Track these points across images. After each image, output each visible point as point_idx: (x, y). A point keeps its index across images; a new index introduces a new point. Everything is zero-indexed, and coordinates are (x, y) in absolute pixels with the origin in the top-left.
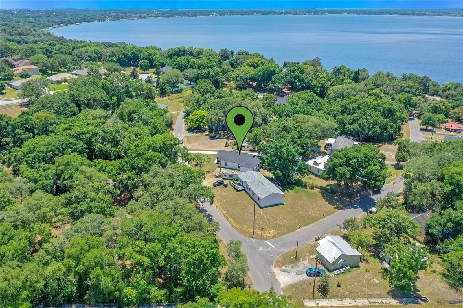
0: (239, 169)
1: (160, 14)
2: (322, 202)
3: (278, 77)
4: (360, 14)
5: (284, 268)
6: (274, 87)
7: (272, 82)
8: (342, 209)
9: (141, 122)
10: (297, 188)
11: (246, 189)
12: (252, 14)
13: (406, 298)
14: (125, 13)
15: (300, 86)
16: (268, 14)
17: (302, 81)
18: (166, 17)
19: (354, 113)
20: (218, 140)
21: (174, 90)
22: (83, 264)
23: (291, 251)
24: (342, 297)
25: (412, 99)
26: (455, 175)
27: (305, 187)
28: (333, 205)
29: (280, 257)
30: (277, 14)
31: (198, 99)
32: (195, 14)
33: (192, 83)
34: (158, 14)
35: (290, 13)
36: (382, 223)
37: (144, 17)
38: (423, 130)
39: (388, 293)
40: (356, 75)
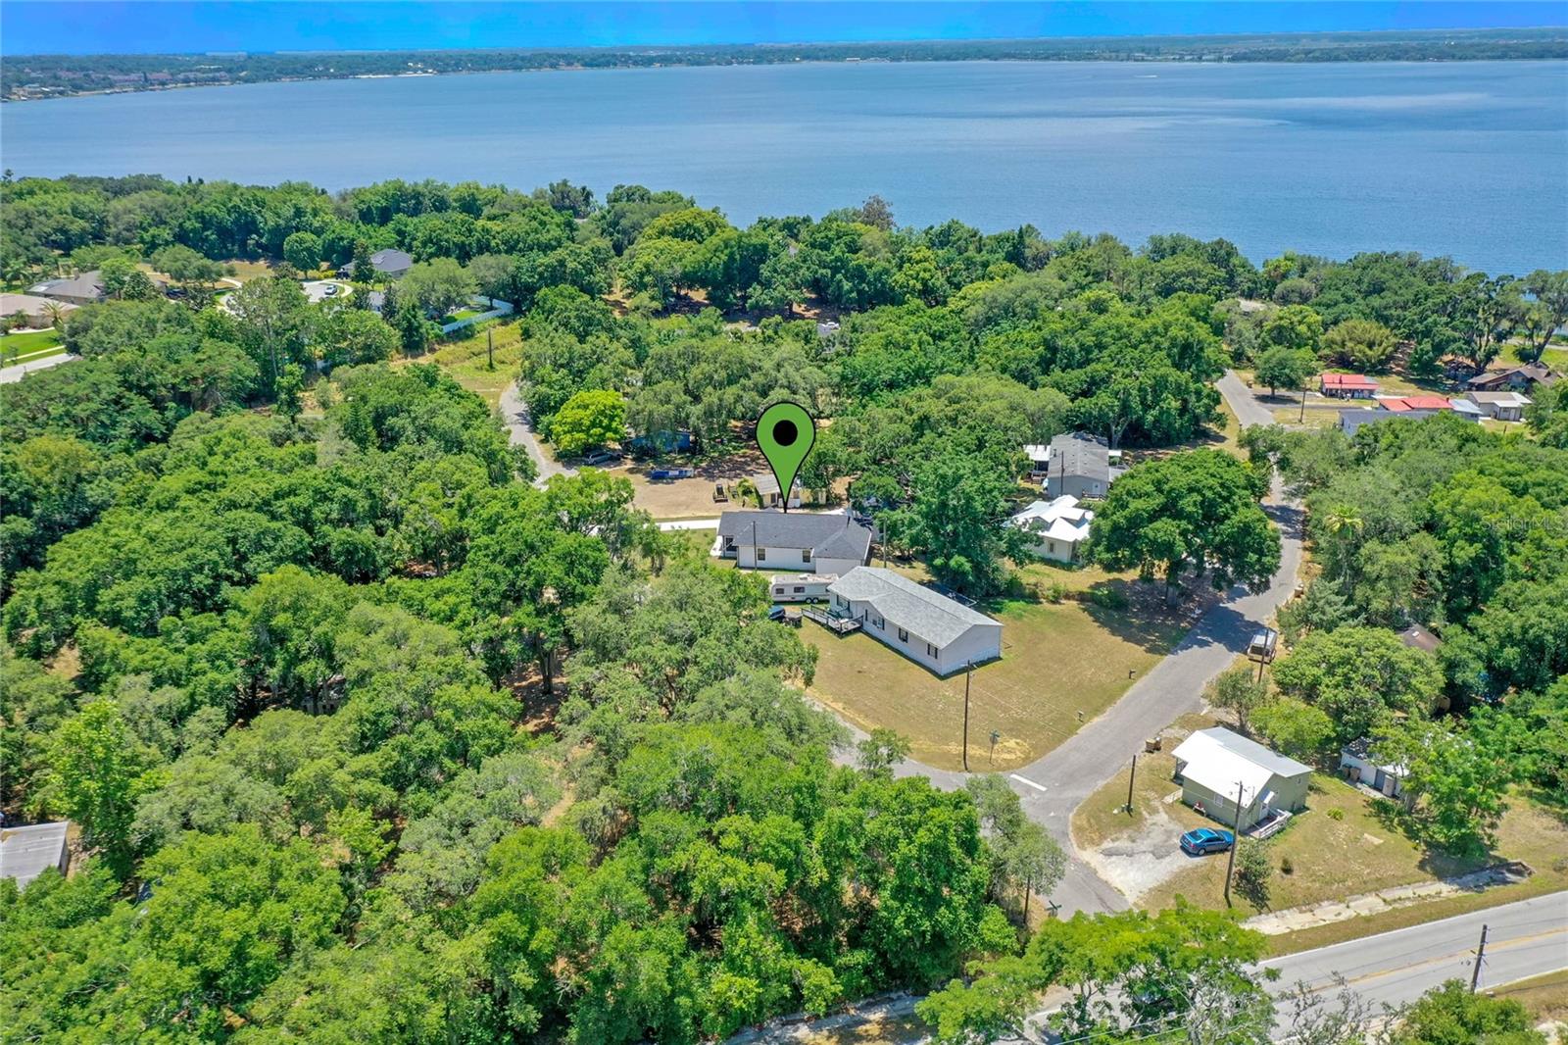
0: (806, 565)
1: (218, 70)
2: (1103, 636)
3: (780, 267)
4: (899, 59)
5: (1107, 844)
6: (771, 298)
7: (760, 283)
8: (1168, 651)
9: (432, 443)
10: (1015, 606)
11: (869, 626)
12: (553, 66)
13: (1472, 872)
14: (82, 69)
15: (851, 291)
16: (607, 64)
17: (859, 274)
18: (246, 81)
19: (1088, 362)
20: (679, 482)
21: (447, 328)
22: (550, 923)
23: (1099, 793)
24: (1309, 901)
25: (1212, 309)
26: (1480, 511)
27: (1033, 598)
28: (1139, 643)
29: (1078, 814)
30: (636, 63)
31: (571, 352)
32: (349, 67)
33: (496, 303)
34: (211, 71)
35: (680, 61)
36: (1339, 671)
37: (163, 84)
38: (1263, 399)
39: (1422, 865)
40: (1014, 245)
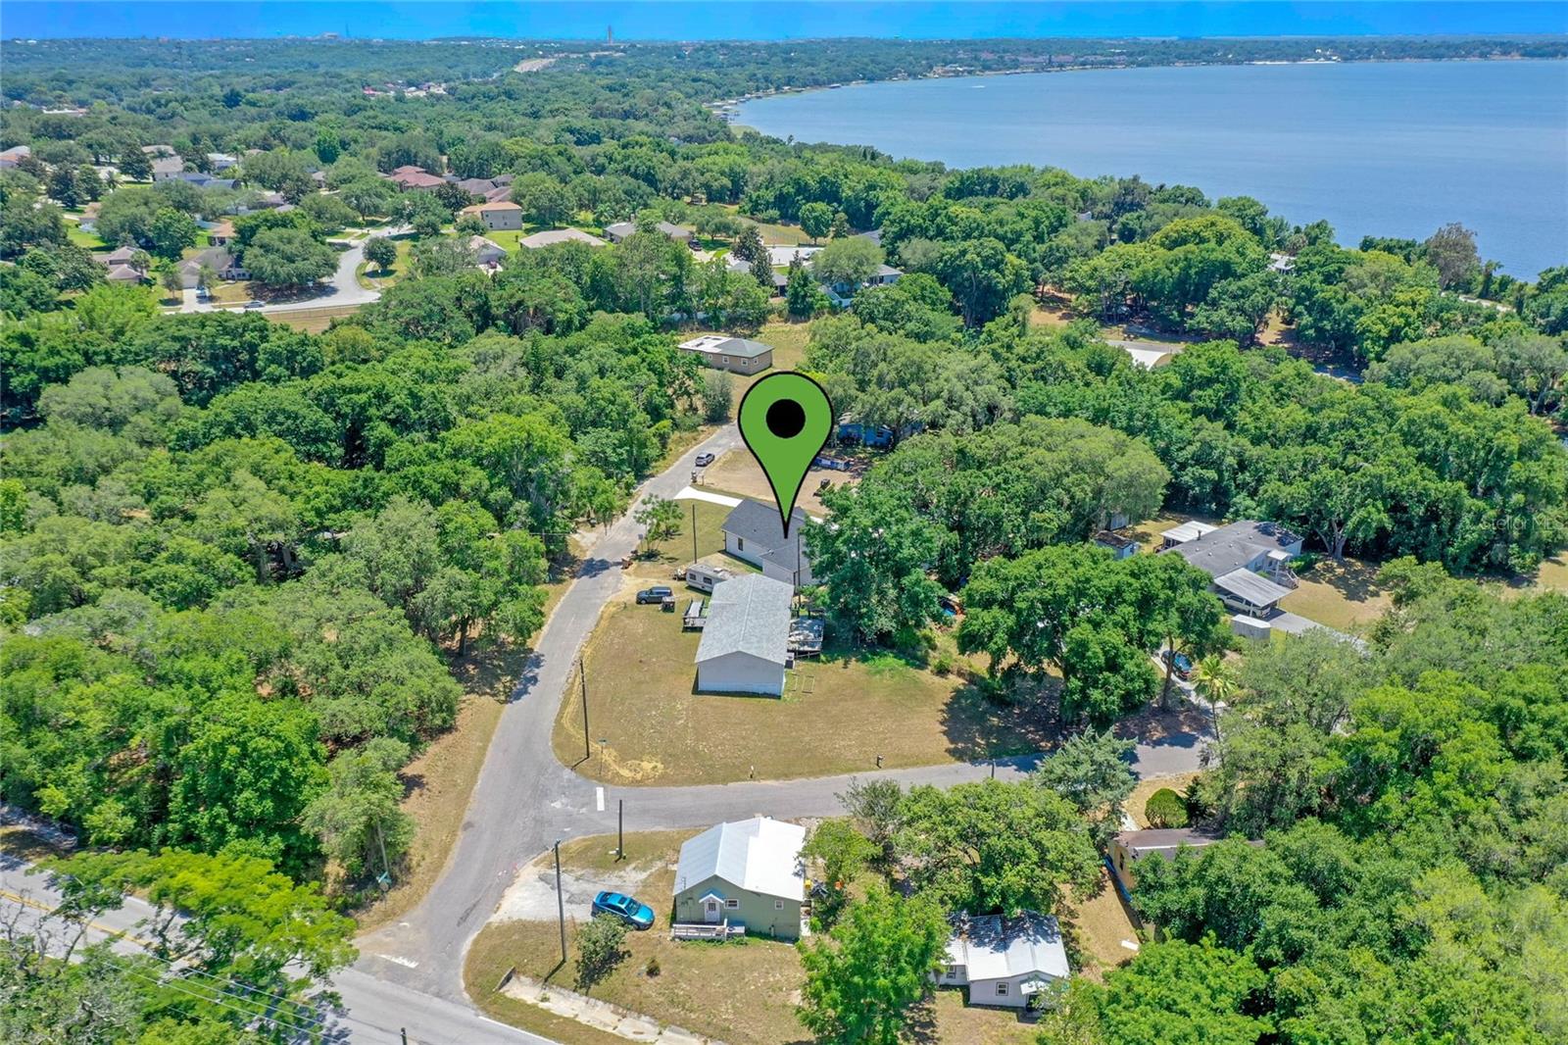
0: (762, 564)
1: (1119, 54)
2: (928, 720)
10: (887, 661)
18: (1139, 65)
21: (846, 302)
24: (632, 1007)
27: (922, 662)
34: (1111, 55)
37: (1061, 66)
